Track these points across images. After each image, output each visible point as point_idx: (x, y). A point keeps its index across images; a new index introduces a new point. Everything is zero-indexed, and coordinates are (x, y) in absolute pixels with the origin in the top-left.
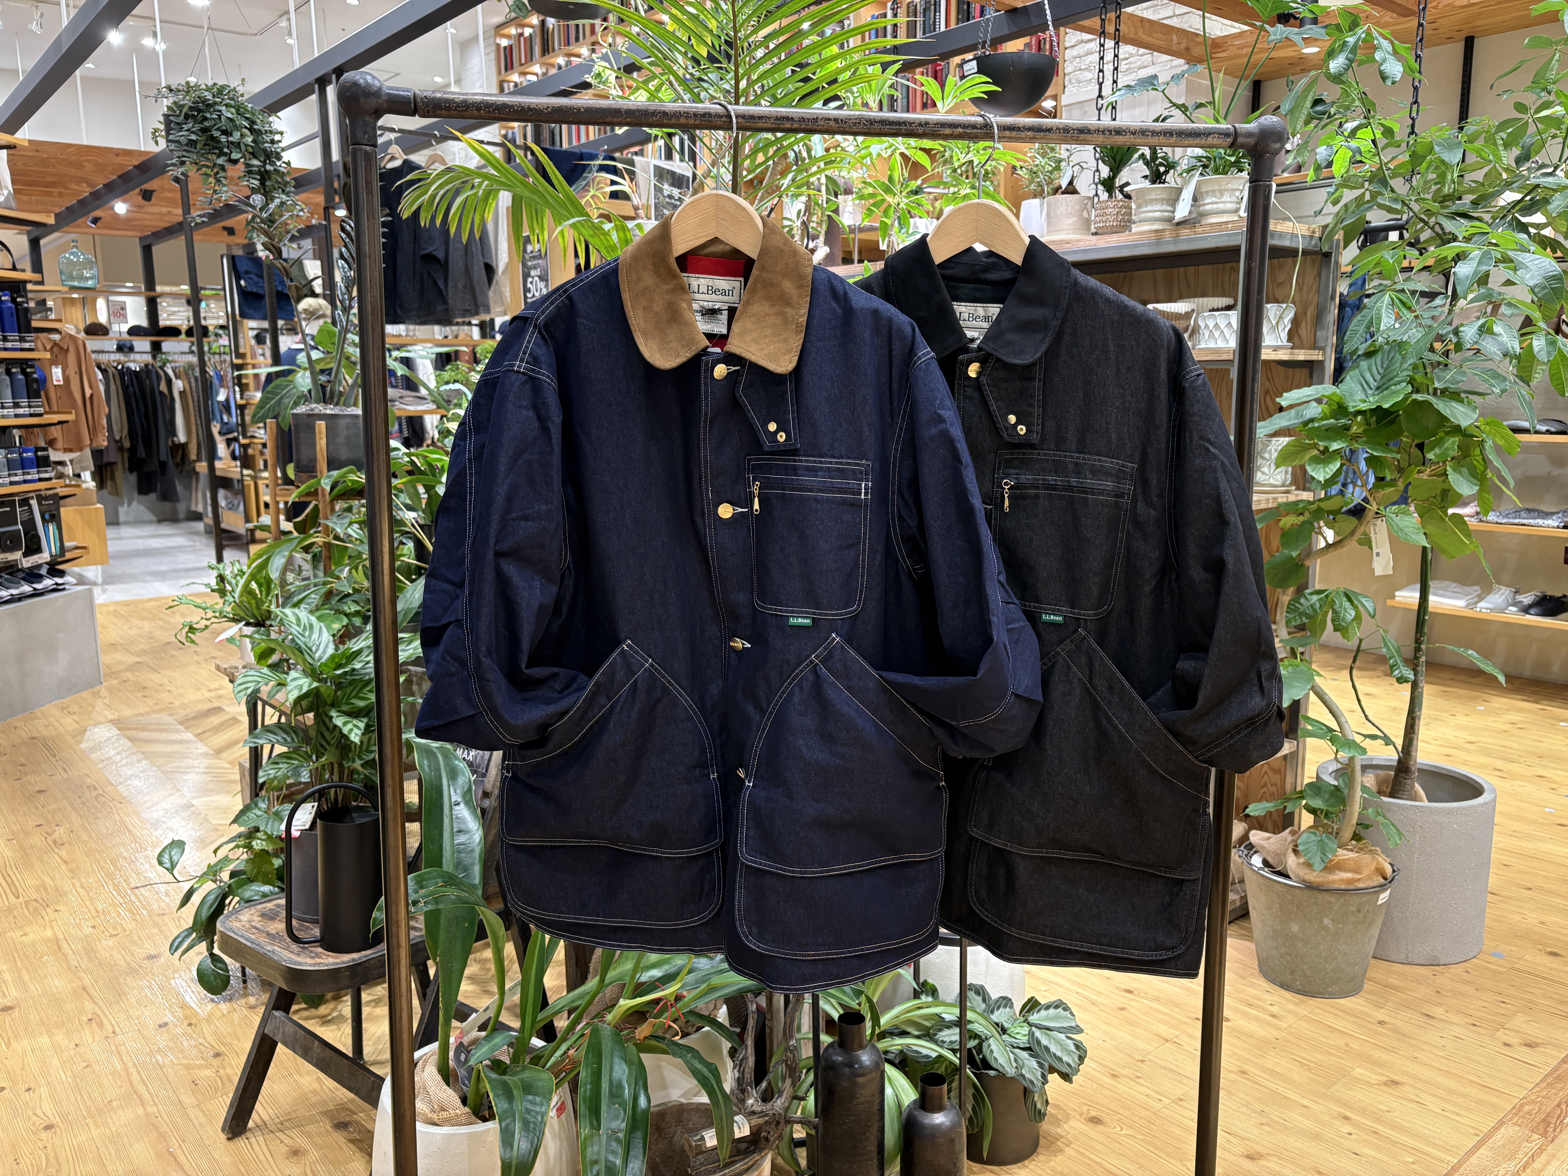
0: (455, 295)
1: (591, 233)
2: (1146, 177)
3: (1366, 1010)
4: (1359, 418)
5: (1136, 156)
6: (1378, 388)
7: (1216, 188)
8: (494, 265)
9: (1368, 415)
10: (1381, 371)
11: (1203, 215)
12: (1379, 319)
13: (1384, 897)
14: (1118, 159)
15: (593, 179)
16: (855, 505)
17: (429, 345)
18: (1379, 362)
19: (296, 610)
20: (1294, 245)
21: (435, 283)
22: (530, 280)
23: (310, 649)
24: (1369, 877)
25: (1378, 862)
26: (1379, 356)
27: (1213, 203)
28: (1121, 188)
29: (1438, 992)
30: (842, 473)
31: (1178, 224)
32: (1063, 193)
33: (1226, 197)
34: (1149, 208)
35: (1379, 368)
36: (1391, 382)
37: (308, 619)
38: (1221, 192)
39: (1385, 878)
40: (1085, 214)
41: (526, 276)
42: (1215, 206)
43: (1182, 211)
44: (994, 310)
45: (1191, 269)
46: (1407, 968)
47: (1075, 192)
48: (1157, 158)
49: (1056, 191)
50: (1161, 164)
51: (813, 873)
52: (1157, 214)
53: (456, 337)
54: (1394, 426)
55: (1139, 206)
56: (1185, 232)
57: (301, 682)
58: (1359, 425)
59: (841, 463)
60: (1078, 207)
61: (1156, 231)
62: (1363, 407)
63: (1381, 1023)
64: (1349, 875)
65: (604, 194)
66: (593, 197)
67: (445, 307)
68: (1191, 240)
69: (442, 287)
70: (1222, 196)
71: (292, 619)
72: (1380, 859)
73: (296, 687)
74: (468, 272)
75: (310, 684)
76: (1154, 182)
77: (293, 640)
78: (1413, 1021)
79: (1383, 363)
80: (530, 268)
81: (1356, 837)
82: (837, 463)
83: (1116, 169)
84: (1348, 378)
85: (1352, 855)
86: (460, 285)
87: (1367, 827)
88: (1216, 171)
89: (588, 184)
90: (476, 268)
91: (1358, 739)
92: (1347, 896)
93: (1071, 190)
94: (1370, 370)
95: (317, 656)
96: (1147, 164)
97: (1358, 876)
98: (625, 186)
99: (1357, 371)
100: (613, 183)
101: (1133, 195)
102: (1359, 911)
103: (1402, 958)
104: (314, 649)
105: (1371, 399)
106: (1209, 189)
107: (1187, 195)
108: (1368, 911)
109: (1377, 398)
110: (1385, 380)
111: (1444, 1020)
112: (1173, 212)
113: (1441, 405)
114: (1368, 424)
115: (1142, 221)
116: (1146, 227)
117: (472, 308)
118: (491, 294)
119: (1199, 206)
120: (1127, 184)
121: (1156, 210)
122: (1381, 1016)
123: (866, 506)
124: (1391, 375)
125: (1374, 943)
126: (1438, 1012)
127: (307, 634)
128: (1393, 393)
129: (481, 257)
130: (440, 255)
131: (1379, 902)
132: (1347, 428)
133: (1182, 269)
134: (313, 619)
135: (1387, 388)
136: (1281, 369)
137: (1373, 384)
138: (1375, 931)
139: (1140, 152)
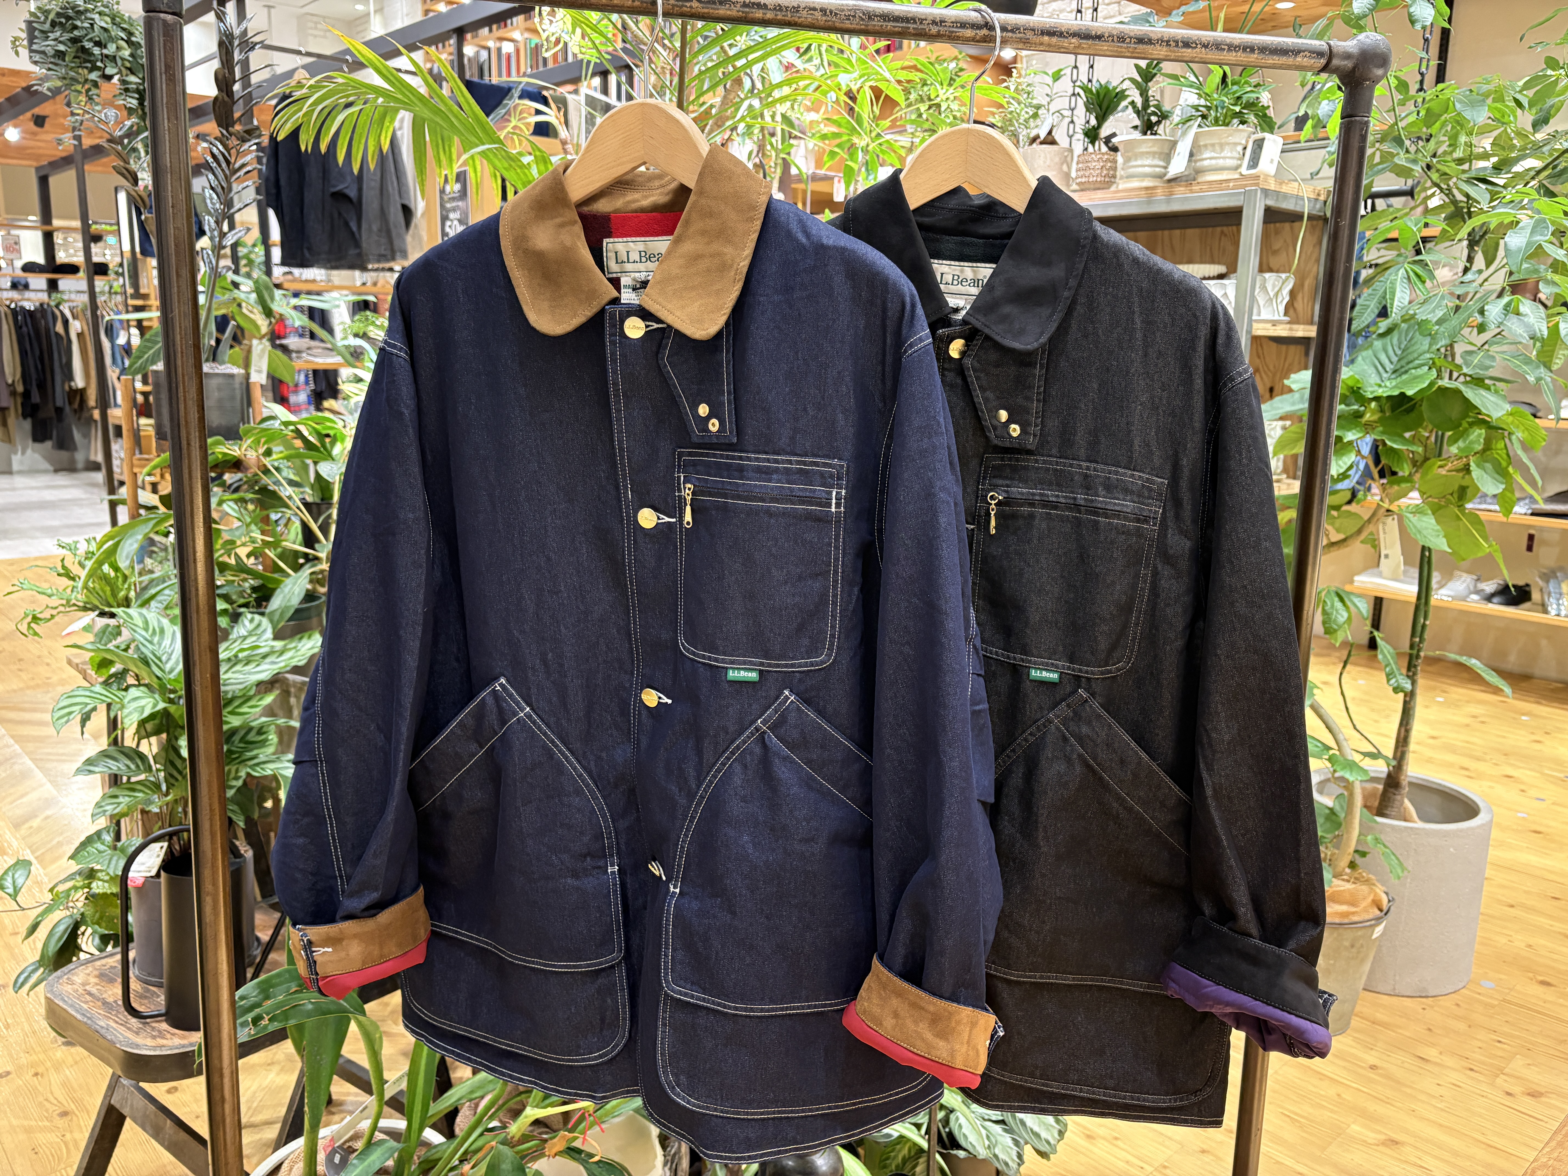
0: (369, 238)
1: (506, 165)
2: (1135, 127)
3: (1353, 1051)
4: (1373, 404)
5: (1124, 103)
6: (1395, 372)
7: (1215, 141)
8: (412, 206)
9: (1384, 401)
10: (1399, 352)
11: (1199, 172)
12: (1393, 294)
13: (1379, 930)
14: (1104, 107)
15: (515, 107)
16: (823, 520)
17: (345, 292)
18: (1395, 341)
19: (144, 611)
20: (1298, 209)
21: (347, 224)
22: (448, 223)
23: (160, 659)
24: (1365, 910)
25: (1376, 894)
26: (1395, 335)
27: (1211, 158)
28: (1108, 140)
29: (1430, 1030)
30: (805, 476)
31: (1170, 181)
32: (1042, 143)
33: (1227, 153)
34: (1139, 162)
35: (1396, 349)
36: (1411, 366)
37: (159, 621)
38: (1222, 146)
39: (1381, 910)
40: (1065, 168)
41: (444, 219)
42: (1213, 162)
43: (1178, 165)
44: (986, 271)
45: (1177, 232)
46: (1395, 999)
47: (1053, 142)
48: (1149, 106)
49: (1034, 140)
50: (1154, 114)
51: (762, 1010)
52: (1148, 170)
53: (375, 284)
54: (1413, 415)
55: (1127, 160)
56: (1180, 191)
57: (143, 702)
58: (1373, 412)
59: (804, 463)
60: (1057, 160)
61: (1147, 188)
62: (1380, 392)
63: (1373, 1067)
64: (1344, 908)
65: (527, 125)
66: (515, 127)
67: (357, 251)
68: (1186, 199)
69: (354, 229)
70: (1222, 150)
71: (139, 622)
72: (1378, 891)
73: (135, 709)
74: (383, 213)
75: (155, 706)
76: (1145, 134)
77: (137, 648)
78: (1406, 1065)
79: (1400, 343)
80: (449, 211)
81: (1352, 865)
82: (798, 463)
83: (1102, 119)
84: (1360, 358)
85: (1349, 886)
86: (375, 228)
87: (1363, 854)
88: (1216, 122)
89: (508, 113)
90: (392, 210)
91: (1357, 758)
92: (1341, 931)
93: (1049, 140)
94: (1385, 350)
95: (168, 667)
96: (1138, 112)
97: (1353, 909)
98: (551, 116)
99: (1370, 352)
100: (538, 112)
101: (1121, 148)
102: (1352, 946)
103: (1388, 989)
104: (164, 658)
105: (1388, 384)
106: (1208, 142)
107: (1184, 148)
108: (1362, 946)
109: (1394, 383)
110: (1403, 362)
111: (1436, 1064)
112: (1166, 168)
113: (1470, 393)
114: (1382, 411)
115: (1130, 177)
116: (1135, 184)
117: (388, 253)
118: (409, 239)
119: (1196, 161)
120: (1114, 135)
121: (1147, 165)
122: (1372, 1060)
123: (838, 522)
124: (1411, 358)
125: (1364, 978)
126: (1432, 1053)
127: (156, 639)
128: (1416, 377)
129: (397, 198)
130: (352, 193)
131: (1374, 936)
132: (1358, 415)
133: (1166, 232)
134: (165, 622)
135: (1406, 372)
136: (1274, 345)
137: (1389, 367)
138: (1367, 967)
139: (1129, 100)
